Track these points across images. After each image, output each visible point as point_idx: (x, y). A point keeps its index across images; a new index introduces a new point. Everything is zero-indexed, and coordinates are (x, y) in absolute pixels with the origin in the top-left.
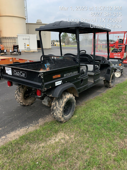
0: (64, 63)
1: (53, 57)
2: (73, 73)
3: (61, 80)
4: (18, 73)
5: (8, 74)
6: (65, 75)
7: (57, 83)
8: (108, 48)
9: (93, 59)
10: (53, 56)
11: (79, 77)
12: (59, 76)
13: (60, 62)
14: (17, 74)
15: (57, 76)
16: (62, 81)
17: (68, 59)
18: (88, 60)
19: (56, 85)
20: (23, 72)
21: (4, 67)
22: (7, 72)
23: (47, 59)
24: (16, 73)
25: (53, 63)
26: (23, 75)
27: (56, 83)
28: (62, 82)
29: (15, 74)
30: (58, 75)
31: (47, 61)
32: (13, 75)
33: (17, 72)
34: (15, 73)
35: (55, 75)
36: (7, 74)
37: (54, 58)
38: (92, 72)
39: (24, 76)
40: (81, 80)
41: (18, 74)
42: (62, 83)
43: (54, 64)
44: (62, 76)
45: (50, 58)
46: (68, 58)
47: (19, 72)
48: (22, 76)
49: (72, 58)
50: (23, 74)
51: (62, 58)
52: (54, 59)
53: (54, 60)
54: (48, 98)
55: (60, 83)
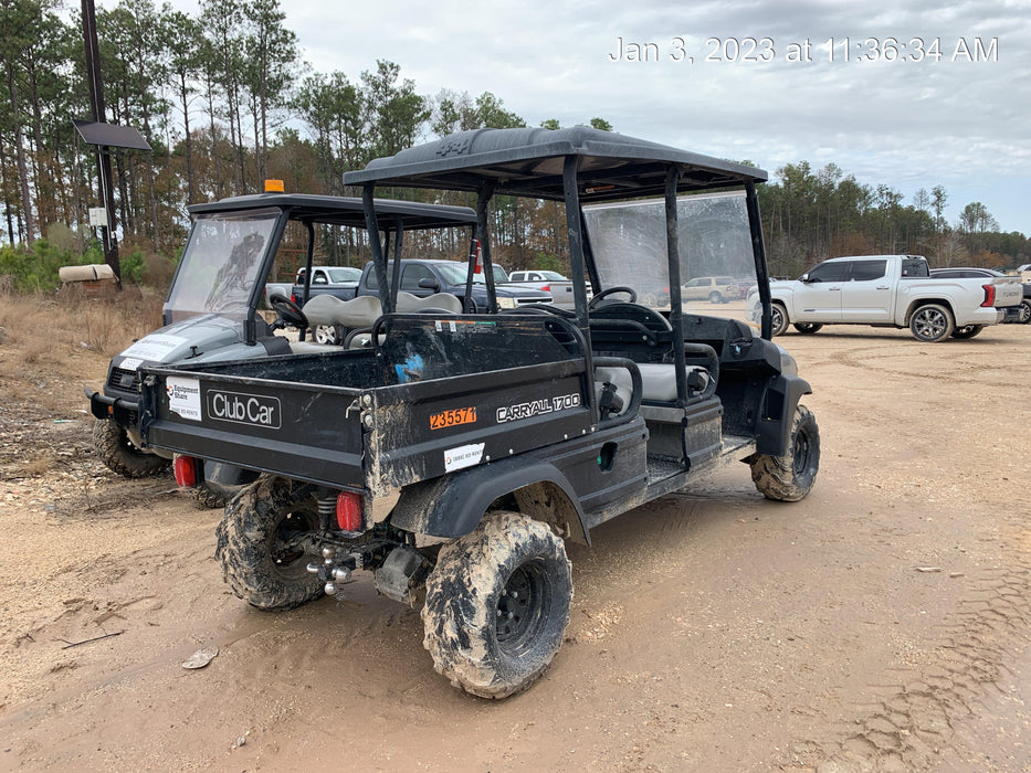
0: (503, 350)
1: (438, 323)
2: (550, 403)
3: (477, 441)
4: (237, 404)
5: (183, 415)
6: (503, 415)
7: (456, 459)
8: (761, 271)
9: (671, 329)
10: (440, 318)
11: (588, 429)
12: (468, 416)
13: (478, 348)
14: (233, 412)
15: (453, 414)
16: (483, 445)
17: (523, 331)
18: (645, 338)
19: (449, 468)
20: (263, 402)
21: (161, 379)
22: (175, 404)
23: (406, 336)
24: (227, 404)
25: (444, 353)
26: (266, 416)
27: (447, 454)
28: (485, 452)
29: (221, 415)
30: (462, 413)
31: (409, 345)
32: (207, 422)
33: (231, 399)
34: (221, 405)
35: (440, 411)
36: (176, 417)
37: (446, 328)
38: (671, 403)
39: (267, 421)
40: (601, 445)
41: (236, 415)
42: (483, 458)
43: (448, 363)
44: (487, 419)
45: (424, 328)
46: (523, 323)
47: (244, 400)
48: (258, 422)
49: (547, 324)
50: (264, 411)
51: (492, 328)
52: (445, 336)
53: (449, 337)
54: (407, 555)
55: (476, 460)
